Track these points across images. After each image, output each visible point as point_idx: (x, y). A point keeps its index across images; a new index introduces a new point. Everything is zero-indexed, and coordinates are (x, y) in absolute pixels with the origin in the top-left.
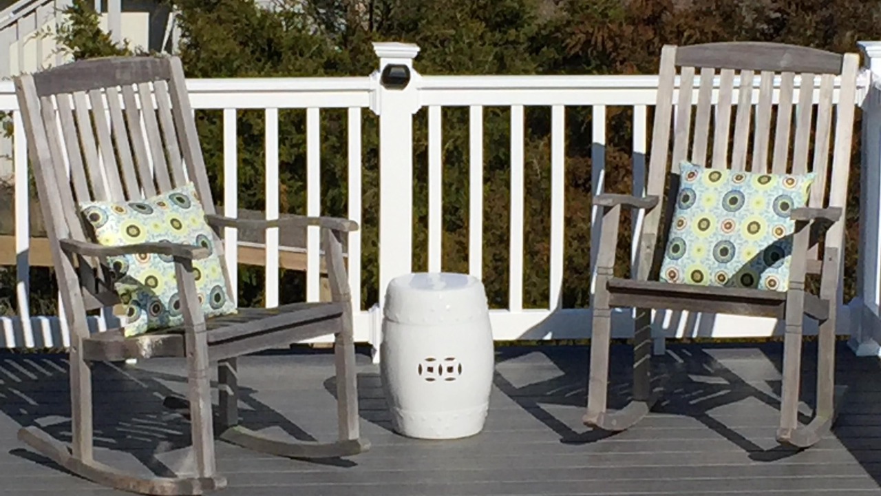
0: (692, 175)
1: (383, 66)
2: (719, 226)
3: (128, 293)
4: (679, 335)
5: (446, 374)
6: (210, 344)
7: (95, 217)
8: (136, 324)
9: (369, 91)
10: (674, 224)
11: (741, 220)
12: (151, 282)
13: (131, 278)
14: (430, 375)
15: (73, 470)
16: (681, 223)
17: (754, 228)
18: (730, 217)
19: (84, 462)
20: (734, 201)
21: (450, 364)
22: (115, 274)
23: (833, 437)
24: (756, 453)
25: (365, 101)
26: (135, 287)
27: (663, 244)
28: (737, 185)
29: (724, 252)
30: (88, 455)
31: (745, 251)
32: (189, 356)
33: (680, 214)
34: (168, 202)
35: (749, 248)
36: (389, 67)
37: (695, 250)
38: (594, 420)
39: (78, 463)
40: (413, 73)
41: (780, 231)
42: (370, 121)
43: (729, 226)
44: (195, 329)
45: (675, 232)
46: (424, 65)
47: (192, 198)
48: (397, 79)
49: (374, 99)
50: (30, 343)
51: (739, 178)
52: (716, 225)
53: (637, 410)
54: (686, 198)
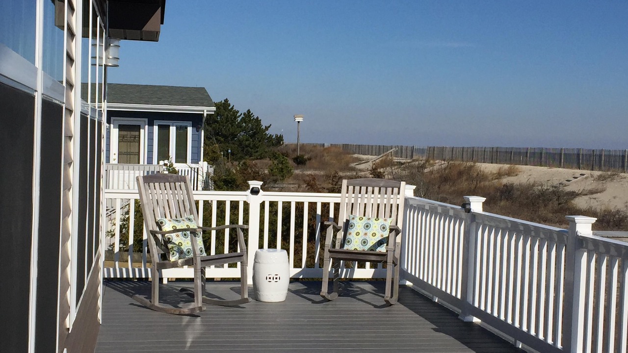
0: (353, 218)
1: (251, 188)
2: (363, 234)
3: (172, 248)
4: (343, 277)
5: (275, 280)
6: (201, 261)
7: (162, 223)
8: (175, 257)
9: (246, 195)
10: (348, 234)
11: (370, 232)
12: (180, 244)
13: (173, 243)
14: (270, 280)
15: (152, 308)
16: (350, 234)
17: (374, 235)
18: (366, 231)
19: (155, 305)
20: (367, 226)
21: (276, 276)
22: (169, 241)
23: (399, 303)
24: (375, 306)
25: (245, 199)
26: (175, 245)
27: (345, 240)
28: (368, 221)
29: (364, 242)
30: (157, 303)
31: (371, 243)
32: (194, 264)
33: (350, 231)
34: (185, 220)
35: (372, 241)
36: (253, 188)
37: (355, 242)
38: (324, 295)
39: (153, 305)
40: (261, 190)
41: (382, 236)
42: (246, 205)
43: (366, 234)
44: (197, 255)
45: (348, 236)
46: (264, 188)
47: (193, 219)
48: (255, 192)
49: (248, 198)
50: (131, 276)
51: (369, 219)
52: (362, 234)
53: (334, 295)
54: (352, 226)
